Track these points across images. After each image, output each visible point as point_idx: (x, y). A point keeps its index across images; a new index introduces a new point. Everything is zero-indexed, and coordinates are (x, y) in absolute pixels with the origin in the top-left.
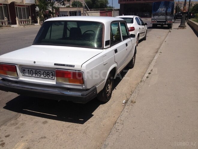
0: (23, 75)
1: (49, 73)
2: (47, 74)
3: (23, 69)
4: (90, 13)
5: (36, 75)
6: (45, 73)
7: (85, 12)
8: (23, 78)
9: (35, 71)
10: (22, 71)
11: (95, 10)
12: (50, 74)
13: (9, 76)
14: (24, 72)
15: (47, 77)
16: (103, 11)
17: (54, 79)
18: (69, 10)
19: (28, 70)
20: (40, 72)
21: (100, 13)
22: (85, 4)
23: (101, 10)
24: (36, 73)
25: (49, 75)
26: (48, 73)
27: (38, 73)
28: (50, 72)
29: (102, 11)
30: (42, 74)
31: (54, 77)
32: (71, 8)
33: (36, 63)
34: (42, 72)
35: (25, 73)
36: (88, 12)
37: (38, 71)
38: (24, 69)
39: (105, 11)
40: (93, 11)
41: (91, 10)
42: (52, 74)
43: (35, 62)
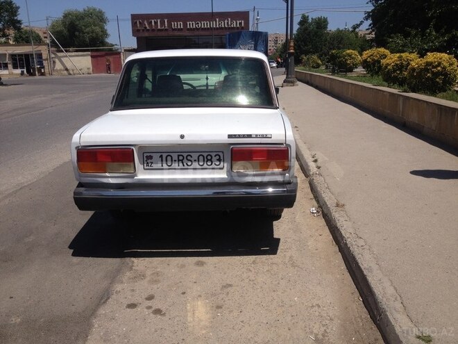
0: (148, 167)
1: (211, 156)
2: (206, 160)
3: (145, 155)
4: (66, 56)
5: (181, 164)
6: (201, 158)
7: (53, 56)
8: (145, 174)
9: (179, 156)
10: (145, 159)
11: (77, 51)
12: (214, 159)
13: (107, 174)
14: (149, 161)
15: (205, 166)
16: (98, 53)
17: (222, 169)
18: (10, 52)
19: (161, 156)
20: (189, 158)
21: (92, 57)
22: (51, 36)
23: (92, 51)
24: (179, 160)
25: (211, 160)
26: (209, 158)
27: (185, 160)
28: (213, 154)
29: (95, 54)
30: (195, 160)
31: (222, 163)
32: (13, 45)
33: (186, 138)
34: (195, 156)
35: (152, 163)
36: (60, 54)
37: (185, 155)
38: (148, 154)
39: (103, 53)
40: (73, 54)
41: (66, 51)
42: (218, 157)
43: (182, 137)
